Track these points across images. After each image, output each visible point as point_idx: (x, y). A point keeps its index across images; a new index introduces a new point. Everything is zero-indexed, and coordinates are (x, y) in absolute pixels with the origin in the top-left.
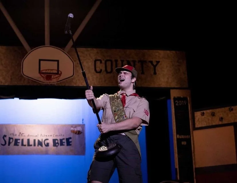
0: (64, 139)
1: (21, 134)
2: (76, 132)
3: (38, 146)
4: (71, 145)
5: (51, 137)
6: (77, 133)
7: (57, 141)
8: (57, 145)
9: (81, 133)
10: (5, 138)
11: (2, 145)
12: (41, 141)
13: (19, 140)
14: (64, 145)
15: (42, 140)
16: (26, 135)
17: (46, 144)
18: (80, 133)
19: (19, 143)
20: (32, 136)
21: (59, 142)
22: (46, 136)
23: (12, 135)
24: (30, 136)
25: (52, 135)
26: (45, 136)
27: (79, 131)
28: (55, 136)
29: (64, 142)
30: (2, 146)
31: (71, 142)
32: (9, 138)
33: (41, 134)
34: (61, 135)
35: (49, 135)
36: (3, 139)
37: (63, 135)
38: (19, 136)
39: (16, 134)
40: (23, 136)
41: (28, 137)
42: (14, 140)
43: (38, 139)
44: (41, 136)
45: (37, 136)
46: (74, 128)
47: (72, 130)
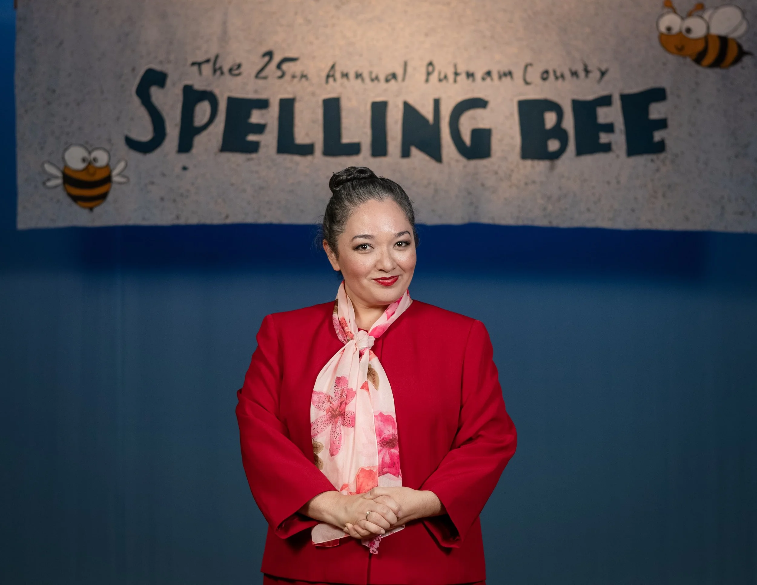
0: (606, 101)
1: (277, 59)
2: (700, 47)
3: (406, 154)
4: (660, 147)
5: (507, 80)
6: (711, 57)
7: (550, 119)
8: (553, 145)
9: (742, 53)
10: (155, 92)
11: (132, 144)
12: (428, 113)
13: (263, 104)
14: (607, 148)
15: (437, 103)
16: (311, 72)
17: (467, 138)
18: (732, 52)
19: (260, 129)
20: (358, 76)
21: (569, 124)
22: (470, 75)
23: (207, 69)
24: (345, 75)
25: (518, 74)
26: (456, 74)
27: (724, 41)
28: (534, 75)
29: (609, 128)
30: (135, 156)
31: (662, 124)
32: (188, 90)
33: (431, 64)
34: (587, 71)
35: (489, 73)
36: (137, 101)
37: (603, 74)
38: (261, 82)
39: (239, 66)
40: (287, 77)
41: (327, 82)
42: (223, 106)
43: (406, 105)
44: (427, 81)
45: (400, 77)
46: (683, 19)
47: (669, 29)
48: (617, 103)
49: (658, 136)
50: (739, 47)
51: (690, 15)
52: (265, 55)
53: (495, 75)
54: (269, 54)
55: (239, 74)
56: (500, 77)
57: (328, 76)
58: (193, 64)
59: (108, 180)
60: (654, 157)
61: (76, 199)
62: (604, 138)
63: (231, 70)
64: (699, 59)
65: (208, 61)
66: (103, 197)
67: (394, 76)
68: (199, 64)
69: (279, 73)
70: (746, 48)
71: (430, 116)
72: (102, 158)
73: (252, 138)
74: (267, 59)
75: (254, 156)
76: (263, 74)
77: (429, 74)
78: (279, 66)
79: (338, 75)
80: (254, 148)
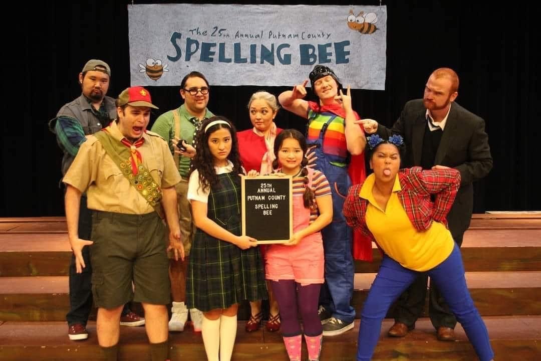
0: (329, 45)
1: (219, 29)
2: (362, 27)
3: (262, 62)
4: (347, 61)
5: (296, 38)
6: (365, 30)
7: (311, 51)
8: (312, 60)
9: (376, 29)
10: (178, 41)
11: (170, 58)
12: (270, 48)
13: (214, 45)
14: (329, 61)
16: (230, 34)
17: (283, 57)
18: (372, 29)
19: (213, 53)
20: (246, 36)
21: (317, 53)
22: (284, 36)
23: (195, 32)
24: (242, 35)
25: (300, 36)
26: (279, 35)
27: (370, 25)
28: (305, 35)
29: (330, 54)
30: (171, 62)
31: (348, 53)
32: (188, 39)
33: (271, 32)
34: (323, 35)
35: (290, 35)
36: (171, 43)
37: (328, 36)
38: (213, 37)
39: (206, 32)
40: (222, 36)
41: (236, 37)
42: (200, 46)
43: (262, 45)
44: (269, 38)
45: (260, 37)
46: (356, 17)
47: (351, 20)
48: (333, 46)
49: (346, 57)
50: (375, 27)
51: (358, 16)
52: (214, 28)
53: (292, 36)
54: (216, 28)
55: (206, 35)
56: (294, 37)
57: (236, 36)
58: (190, 31)
59: (162, 70)
60: (345, 64)
61: (150, 76)
62: (329, 58)
63: (203, 33)
64: (361, 31)
65: (195, 30)
66: (160, 76)
67: (258, 36)
68: (192, 31)
69: (220, 34)
70: (377, 27)
71: (270, 50)
72: (159, 63)
73: (210, 57)
74: (215, 29)
75: (211, 63)
76: (214, 35)
77: (270, 35)
78: (219, 32)
79: (239, 35)
80: (212, 60)
